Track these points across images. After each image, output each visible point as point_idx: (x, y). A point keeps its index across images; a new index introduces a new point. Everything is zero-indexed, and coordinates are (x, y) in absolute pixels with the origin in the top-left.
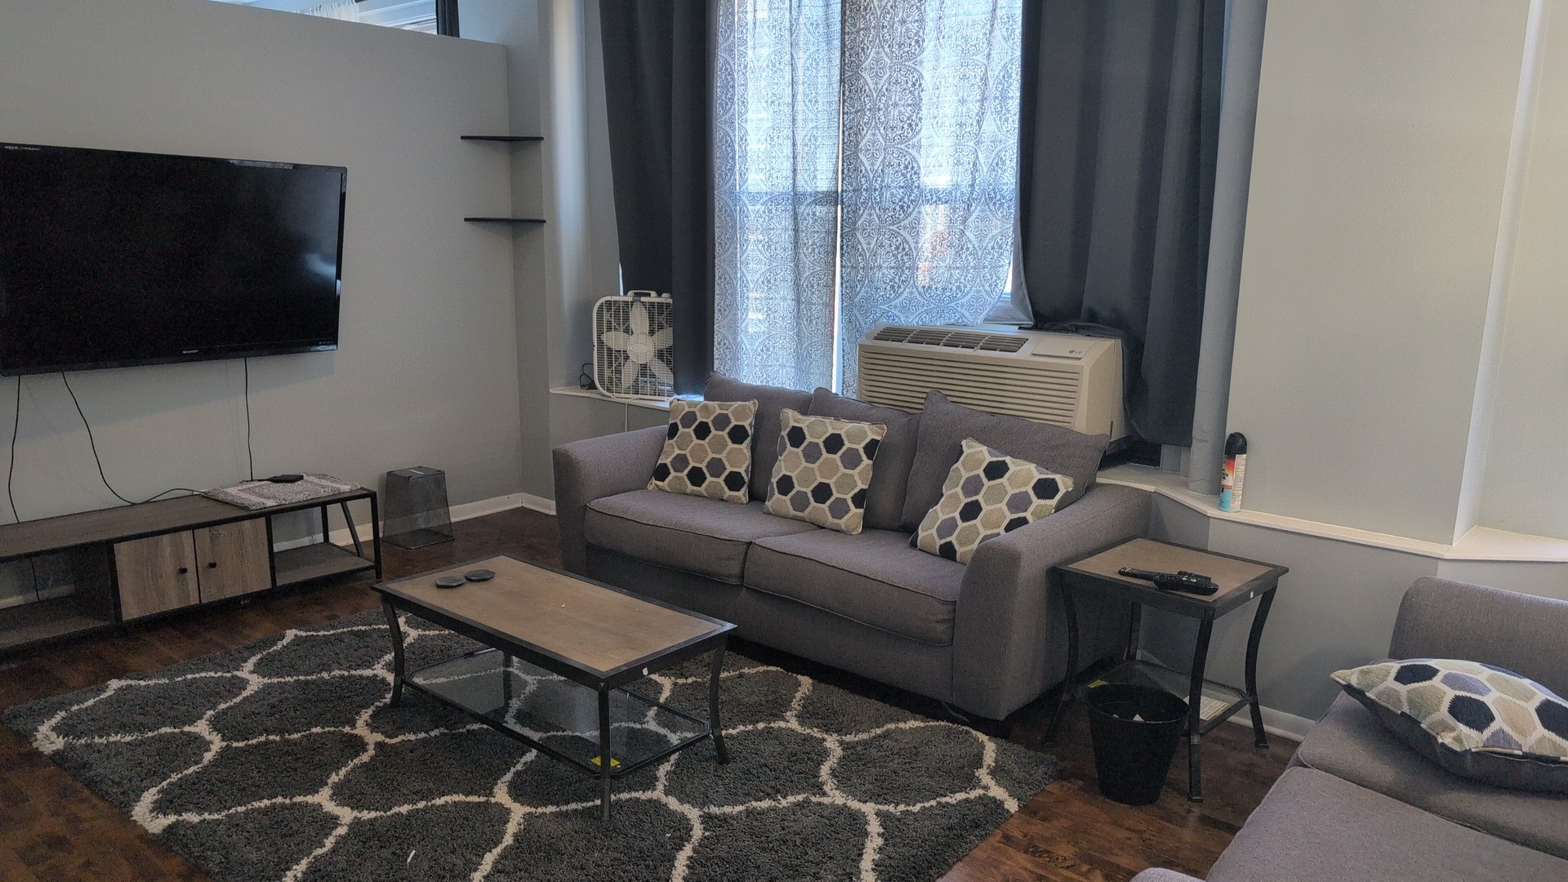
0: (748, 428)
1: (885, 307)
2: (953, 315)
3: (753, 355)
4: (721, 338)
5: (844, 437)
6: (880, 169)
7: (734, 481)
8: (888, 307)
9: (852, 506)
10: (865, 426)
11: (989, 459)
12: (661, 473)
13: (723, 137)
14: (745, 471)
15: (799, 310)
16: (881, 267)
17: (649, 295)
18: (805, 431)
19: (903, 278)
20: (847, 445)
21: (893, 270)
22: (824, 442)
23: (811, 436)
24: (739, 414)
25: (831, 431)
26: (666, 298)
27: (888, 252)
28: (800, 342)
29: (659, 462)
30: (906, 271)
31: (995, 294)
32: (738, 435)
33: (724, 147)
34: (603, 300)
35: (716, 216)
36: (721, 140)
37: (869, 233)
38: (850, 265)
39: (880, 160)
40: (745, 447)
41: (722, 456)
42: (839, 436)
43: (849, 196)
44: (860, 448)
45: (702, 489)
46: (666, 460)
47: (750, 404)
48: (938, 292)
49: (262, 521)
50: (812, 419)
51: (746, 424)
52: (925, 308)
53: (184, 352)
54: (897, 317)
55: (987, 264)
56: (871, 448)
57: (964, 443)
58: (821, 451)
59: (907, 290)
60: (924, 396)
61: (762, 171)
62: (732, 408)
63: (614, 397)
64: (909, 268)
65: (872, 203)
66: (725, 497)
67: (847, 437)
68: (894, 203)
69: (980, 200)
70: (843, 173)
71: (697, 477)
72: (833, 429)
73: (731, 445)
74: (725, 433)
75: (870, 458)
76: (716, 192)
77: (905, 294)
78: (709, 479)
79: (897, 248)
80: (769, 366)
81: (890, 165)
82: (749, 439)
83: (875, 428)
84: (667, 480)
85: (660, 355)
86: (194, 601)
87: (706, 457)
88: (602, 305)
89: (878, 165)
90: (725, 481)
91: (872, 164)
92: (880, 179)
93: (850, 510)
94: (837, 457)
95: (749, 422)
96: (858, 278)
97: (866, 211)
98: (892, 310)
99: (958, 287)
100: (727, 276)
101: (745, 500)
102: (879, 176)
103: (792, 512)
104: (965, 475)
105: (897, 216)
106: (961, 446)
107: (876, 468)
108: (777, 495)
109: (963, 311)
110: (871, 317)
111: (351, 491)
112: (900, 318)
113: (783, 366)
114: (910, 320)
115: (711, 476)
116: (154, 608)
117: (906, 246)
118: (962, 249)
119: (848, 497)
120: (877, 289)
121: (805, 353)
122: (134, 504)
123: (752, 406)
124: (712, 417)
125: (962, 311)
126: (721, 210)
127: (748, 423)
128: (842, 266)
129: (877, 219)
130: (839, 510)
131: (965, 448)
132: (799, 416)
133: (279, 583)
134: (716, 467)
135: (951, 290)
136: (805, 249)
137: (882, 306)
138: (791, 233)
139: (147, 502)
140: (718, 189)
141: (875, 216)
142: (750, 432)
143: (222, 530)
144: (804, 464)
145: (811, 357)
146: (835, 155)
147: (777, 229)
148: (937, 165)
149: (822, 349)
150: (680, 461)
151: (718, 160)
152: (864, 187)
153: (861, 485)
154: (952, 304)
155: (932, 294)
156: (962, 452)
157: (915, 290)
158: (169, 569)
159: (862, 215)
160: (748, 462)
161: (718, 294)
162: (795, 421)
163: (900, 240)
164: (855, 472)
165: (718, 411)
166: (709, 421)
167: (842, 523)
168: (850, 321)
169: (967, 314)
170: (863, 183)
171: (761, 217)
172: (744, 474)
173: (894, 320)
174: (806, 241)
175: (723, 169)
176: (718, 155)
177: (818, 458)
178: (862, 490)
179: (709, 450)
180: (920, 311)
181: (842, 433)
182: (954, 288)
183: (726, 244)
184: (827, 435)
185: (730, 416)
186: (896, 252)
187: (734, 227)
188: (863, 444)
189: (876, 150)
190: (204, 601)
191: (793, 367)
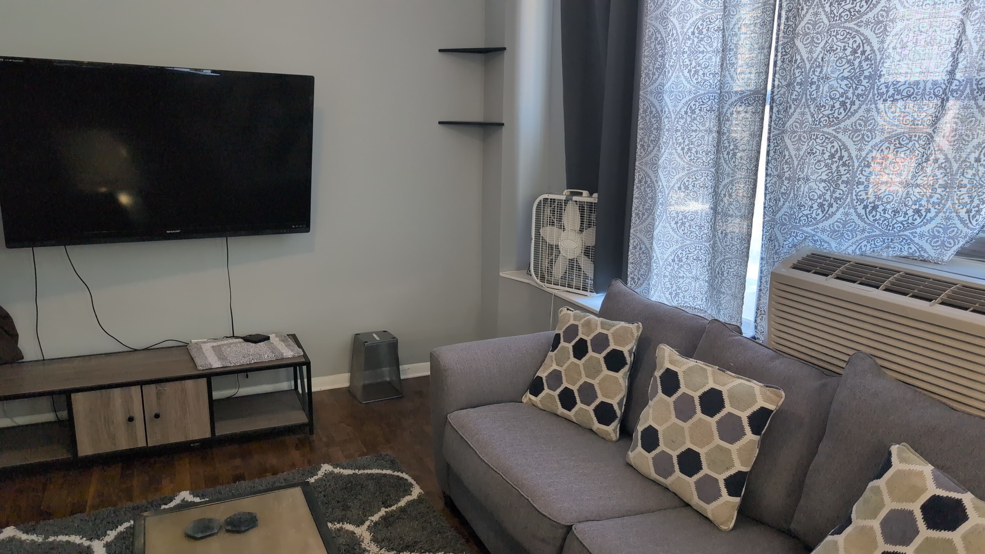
0: (626, 354)
1: (809, 229)
2: (906, 247)
3: (663, 265)
4: (637, 242)
5: (725, 396)
6: (820, 57)
7: (604, 413)
8: (813, 230)
9: (724, 491)
10: (756, 386)
11: (933, 490)
12: (536, 387)
13: (652, 34)
14: (618, 404)
15: (715, 220)
16: (808, 180)
17: (581, 194)
18: (681, 377)
19: (837, 195)
20: (728, 408)
21: (823, 184)
22: (700, 397)
23: (687, 386)
24: (619, 338)
25: (711, 384)
26: (594, 198)
27: (819, 161)
28: (714, 257)
29: (537, 375)
30: (842, 187)
31: (974, 222)
32: (615, 361)
33: (653, 46)
34: (541, 197)
35: (640, 117)
36: (650, 38)
37: (800, 136)
38: (776, 173)
39: (822, 45)
40: (621, 377)
41: (595, 382)
42: (719, 393)
43: (782, 92)
44: (744, 415)
45: (571, 414)
46: (543, 374)
47: (633, 327)
48: (886, 215)
49: (204, 381)
50: (691, 363)
51: (625, 350)
52: (866, 234)
53: (168, 232)
54: (826, 242)
55: (965, 181)
56: (759, 419)
57: (894, 449)
58: (695, 408)
59: (841, 210)
60: (846, 358)
61: (687, 68)
62: (614, 329)
63: (545, 286)
64: (847, 182)
65: (807, 100)
66: (594, 428)
67: (730, 397)
68: (832, 99)
69: (963, 92)
70: (775, 65)
71: (568, 399)
72: (715, 382)
73: (606, 372)
74: (601, 357)
75: (756, 431)
76: (641, 93)
77: (838, 215)
78: (580, 405)
79: (832, 156)
80: (680, 277)
81: (832, 50)
82: (627, 368)
83: (768, 391)
84: (541, 396)
85: (587, 252)
86: (141, 443)
87: (579, 380)
88: (540, 202)
89: (817, 53)
90: (594, 410)
91: (811, 52)
92: (819, 70)
93: (721, 496)
94: (713, 421)
95: (629, 347)
96: (782, 190)
97: (798, 110)
98: (819, 234)
99: (917, 211)
100: (649, 180)
101: (615, 436)
102: (819, 66)
103: (654, 475)
104: (890, 505)
105: (836, 115)
106: (890, 454)
107: (764, 446)
108: (639, 449)
109: (923, 243)
110: (790, 240)
111: (294, 358)
112: (829, 244)
113: (696, 279)
114: (843, 248)
115: (582, 402)
116: (106, 447)
117: (845, 154)
118: (927, 160)
119: (721, 478)
120: (800, 206)
121: (717, 270)
122: (136, 350)
123: (635, 329)
124: (592, 335)
125: (921, 243)
126: (645, 111)
127: (627, 349)
128: (767, 175)
129: (810, 120)
130: (708, 490)
131: (894, 459)
132: (677, 356)
133: (218, 433)
134: (588, 392)
135: (906, 214)
136: (725, 153)
137: (804, 228)
138: (715, 135)
139: (146, 349)
140: (644, 89)
141: (809, 117)
142: (629, 359)
143: (168, 387)
144: (674, 419)
145: (723, 275)
146: (767, 45)
147: (700, 131)
148: (899, 46)
149: (736, 268)
150: (556, 377)
151: (646, 59)
152: (798, 80)
153: (739, 466)
154: (907, 233)
155: (878, 217)
156: (888, 465)
157: (852, 211)
158: (120, 417)
159: (792, 114)
160: (622, 393)
161: (637, 198)
162: (671, 362)
163: (836, 146)
164: (734, 448)
165: (599, 330)
166: (588, 339)
167: (710, 509)
168: (770, 240)
169: (927, 247)
170: (797, 75)
171: (682, 118)
172: (616, 407)
173: (821, 245)
174: (727, 144)
175: (651, 68)
176: (646, 53)
177: (691, 417)
178: (740, 473)
179: (583, 372)
180: (858, 238)
181: (725, 390)
182: (910, 212)
183: (649, 146)
184: (706, 389)
185: (610, 338)
186: (830, 161)
187: (658, 129)
188: (749, 412)
189: (817, 33)
190: (150, 445)
191: (707, 281)
